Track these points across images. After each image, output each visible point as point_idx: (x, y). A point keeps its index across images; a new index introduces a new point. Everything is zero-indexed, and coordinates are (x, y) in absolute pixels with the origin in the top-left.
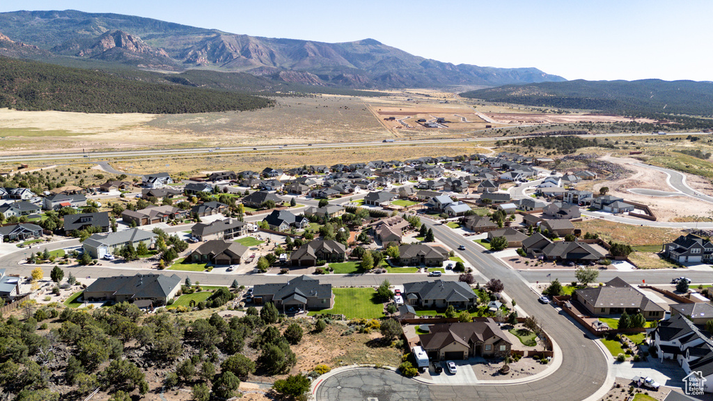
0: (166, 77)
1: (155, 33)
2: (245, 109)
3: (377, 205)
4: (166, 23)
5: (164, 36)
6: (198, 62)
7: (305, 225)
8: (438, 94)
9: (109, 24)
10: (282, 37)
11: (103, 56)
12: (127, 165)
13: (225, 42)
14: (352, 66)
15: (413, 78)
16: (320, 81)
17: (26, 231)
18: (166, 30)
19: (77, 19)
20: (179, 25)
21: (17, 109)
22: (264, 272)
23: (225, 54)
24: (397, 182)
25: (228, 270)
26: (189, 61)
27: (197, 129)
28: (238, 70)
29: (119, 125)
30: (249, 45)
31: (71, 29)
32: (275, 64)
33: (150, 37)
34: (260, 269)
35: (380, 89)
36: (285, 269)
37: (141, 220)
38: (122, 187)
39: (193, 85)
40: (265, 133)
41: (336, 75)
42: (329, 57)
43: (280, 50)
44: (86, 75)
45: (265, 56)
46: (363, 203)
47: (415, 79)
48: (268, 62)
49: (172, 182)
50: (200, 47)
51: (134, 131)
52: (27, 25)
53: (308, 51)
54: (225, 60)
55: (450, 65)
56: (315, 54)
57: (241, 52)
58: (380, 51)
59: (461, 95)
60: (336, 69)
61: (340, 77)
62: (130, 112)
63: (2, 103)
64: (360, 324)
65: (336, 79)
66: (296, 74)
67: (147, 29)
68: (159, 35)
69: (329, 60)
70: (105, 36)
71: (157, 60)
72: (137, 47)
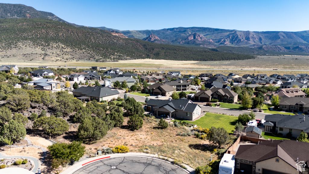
0: (210, 49)
1: (209, 33)
2: (240, 59)
4: (214, 29)
5: (213, 34)
6: (225, 43)
9: (192, 31)
11: (188, 43)
13: (238, 35)
14: (306, 42)
16: (285, 49)
17: (93, 76)
18: (214, 31)
19: (182, 30)
20: (219, 29)
21: (152, 59)
23: (238, 40)
26: (221, 44)
28: (242, 46)
30: (249, 35)
31: (179, 34)
32: (261, 43)
33: (207, 35)
37: (145, 80)
38: (158, 75)
39: (220, 52)
41: (295, 46)
42: (292, 38)
43: (265, 36)
44: (178, 48)
45: (257, 40)
48: (258, 42)
50: (227, 38)
52: (165, 33)
53: (280, 36)
54: (237, 42)
56: (284, 37)
57: (245, 38)
60: (295, 44)
61: (298, 47)
63: (148, 57)
64: (202, 132)
65: (294, 48)
66: (272, 47)
67: (206, 32)
68: (211, 34)
69: (291, 40)
70: (190, 35)
71: (208, 43)
72: (201, 39)
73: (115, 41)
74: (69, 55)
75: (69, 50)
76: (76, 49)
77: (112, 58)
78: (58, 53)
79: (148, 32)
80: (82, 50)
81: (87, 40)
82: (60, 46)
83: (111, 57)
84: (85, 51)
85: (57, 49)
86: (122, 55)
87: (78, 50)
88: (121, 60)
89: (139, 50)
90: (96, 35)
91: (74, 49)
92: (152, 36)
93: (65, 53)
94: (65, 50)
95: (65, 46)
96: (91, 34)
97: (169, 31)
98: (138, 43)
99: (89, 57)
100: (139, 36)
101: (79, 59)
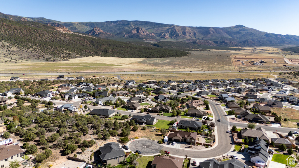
0: (152, 44)
1: (151, 27)
2: (177, 56)
3: (200, 96)
4: (155, 23)
5: (154, 28)
6: (165, 37)
7: (167, 100)
8: (271, 49)
9: (135, 24)
10: (200, 26)
11: (132, 37)
12: (126, 77)
13: (176, 29)
14: (230, 37)
15: (259, 42)
16: (214, 44)
17: (84, 95)
18: (155, 25)
19: (125, 23)
20: (160, 23)
21: (101, 56)
22: (142, 113)
23: (176, 34)
24: (217, 88)
25: (132, 111)
26: (162, 37)
27: (156, 64)
28: (180, 41)
29: (131, 62)
30: (186, 30)
31: (123, 27)
32: (195, 37)
33: (149, 29)
34: (141, 112)
35: (242, 47)
36: (148, 113)
37: (117, 95)
38: (119, 84)
39: (161, 47)
40: (180, 66)
41: (222, 41)
42: (219, 33)
43: (199, 31)
44: (124, 44)
45: (192, 34)
46: (196, 95)
47: (261, 42)
48: (193, 37)
49: (135, 83)
50: (166, 32)
51: (134, 65)
52: (109, 26)
53: (210, 31)
54: (176, 37)
55: (280, 35)
56: (213, 32)
57: (182, 33)
58: (244, 30)
59: (282, 50)
60: (222, 39)
61: (224, 42)
62: (136, 58)
63: (97, 54)
64: (158, 130)
65: (221, 43)
66: (204, 41)
67: (148, 25)
68: (152, 28)
69: (219, 35)
70: (133, 29)
71: (150, 37)
72: (144, 33)
73: (62, 38)
74: (17, 54)
75: (15, 49)
76: (23, 47)
77: (62, 56)
78: (5, 53)
79: (90, 24)
80: (29, 49)
81: (33, 37)
82: (5, 45)
83: (60, 55)
84: (33, 50)
85: (2, 48)
86: (71, 53)
87: (25, 49)
88: (71, 58)
89: (87, 47)
90: (41, 32)
91: (21, 48)
92: (96, 29)
93: (12, 52)
94: (11, 49)
95: (10, 45)
96: (36, 31)
97: (112, 23)
98: (85, 40)
99: (38, 56)
100: (82, 28)
101: (27, 58)
